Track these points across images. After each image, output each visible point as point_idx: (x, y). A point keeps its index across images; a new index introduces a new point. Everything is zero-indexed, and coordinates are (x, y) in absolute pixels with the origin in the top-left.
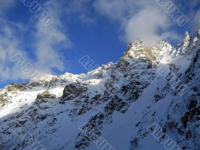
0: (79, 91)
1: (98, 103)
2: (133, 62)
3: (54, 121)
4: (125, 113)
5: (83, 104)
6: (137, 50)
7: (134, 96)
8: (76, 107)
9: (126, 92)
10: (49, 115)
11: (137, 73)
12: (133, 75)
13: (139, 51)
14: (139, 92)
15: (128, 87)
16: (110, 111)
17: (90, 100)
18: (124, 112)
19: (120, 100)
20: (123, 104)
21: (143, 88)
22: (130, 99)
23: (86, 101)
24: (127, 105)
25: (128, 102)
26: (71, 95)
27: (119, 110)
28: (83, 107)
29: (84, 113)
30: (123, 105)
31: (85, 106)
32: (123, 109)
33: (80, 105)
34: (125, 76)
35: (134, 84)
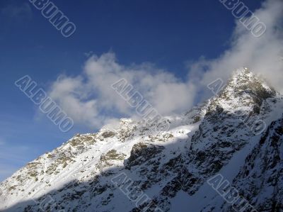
0: (150, 152)
1: (167, 175)
2: (230, 107)
3: (109, 198)
4: (194, 195)
5: (149, 174)
6: (238, 86)
7: (213, 167)
8: (140, 179)
9: (203, 160)
10: (109, 187)
11: (231, 126)
12: (226, 128)
13: (240, 88)
14: (224, 160)
15: (207, 153)
16: (171, 193)
17: (160, 167)
18: (192, 193)
19: (190, 175)
20: (193, 181)
21: (233, 152)
22: (208, 171)
23: (155, 170)
24: (198, 183)
25: (202, 177)
26: (139, 158)
27: (186, 190)
28: (149, 178)
29: (149, 187)
30: (193, 183)
31: (152, 177)
32: (192, 189)
33: (145, 176)
34: (215, 130)
35: (217, 148)
